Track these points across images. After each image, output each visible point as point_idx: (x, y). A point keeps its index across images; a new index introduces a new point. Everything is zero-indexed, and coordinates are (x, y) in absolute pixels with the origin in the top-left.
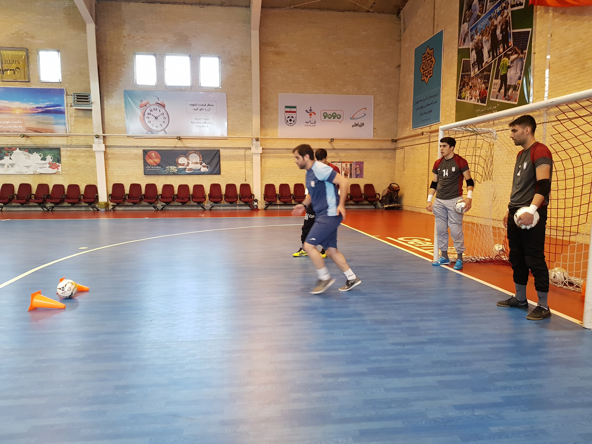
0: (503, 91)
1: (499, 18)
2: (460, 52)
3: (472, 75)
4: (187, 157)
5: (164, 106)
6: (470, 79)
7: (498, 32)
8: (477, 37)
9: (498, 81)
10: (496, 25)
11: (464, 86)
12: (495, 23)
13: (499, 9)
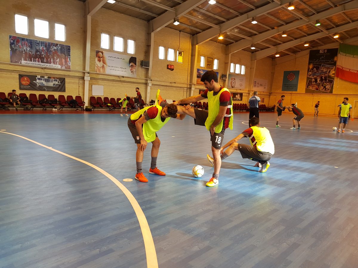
0: (324, 89)
1: (324, 75)
2: (307, 78)
3: (313, 84)
4: (237, 95)
5: (235, 79)
6: (312, 84)
7: (323, 77)
8: (315, 77)
9: (323, 87)
10: (322, 76)
11: (309, 85)
12: (322, 75)
13: (323, 73)
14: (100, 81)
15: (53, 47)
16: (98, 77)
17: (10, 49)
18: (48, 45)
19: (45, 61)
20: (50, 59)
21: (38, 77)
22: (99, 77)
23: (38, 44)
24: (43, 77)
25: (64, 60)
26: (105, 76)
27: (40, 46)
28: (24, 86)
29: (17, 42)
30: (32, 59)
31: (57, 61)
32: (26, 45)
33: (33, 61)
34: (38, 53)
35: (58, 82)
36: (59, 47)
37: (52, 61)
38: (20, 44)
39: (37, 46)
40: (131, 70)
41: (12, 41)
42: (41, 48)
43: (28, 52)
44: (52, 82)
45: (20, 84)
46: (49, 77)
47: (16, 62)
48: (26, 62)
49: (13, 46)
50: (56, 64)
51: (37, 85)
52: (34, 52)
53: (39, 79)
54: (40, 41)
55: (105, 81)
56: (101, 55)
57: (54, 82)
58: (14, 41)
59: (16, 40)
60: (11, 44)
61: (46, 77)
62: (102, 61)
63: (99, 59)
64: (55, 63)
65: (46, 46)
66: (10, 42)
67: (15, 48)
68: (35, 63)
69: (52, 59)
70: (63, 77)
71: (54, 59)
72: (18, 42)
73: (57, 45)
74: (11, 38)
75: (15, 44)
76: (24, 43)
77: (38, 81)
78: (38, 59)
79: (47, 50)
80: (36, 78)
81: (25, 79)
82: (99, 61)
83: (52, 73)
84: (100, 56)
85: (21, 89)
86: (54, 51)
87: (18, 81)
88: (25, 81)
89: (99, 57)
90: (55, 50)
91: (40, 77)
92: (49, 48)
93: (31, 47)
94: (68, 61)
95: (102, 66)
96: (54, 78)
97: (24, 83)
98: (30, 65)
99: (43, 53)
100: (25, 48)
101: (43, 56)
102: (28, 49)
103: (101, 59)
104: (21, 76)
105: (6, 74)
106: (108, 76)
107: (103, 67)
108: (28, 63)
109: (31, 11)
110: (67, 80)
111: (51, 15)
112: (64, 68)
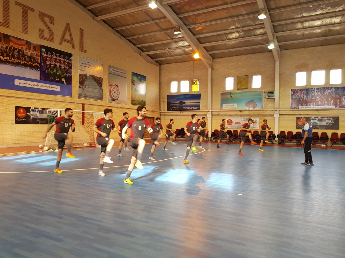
15: (327, 91)
17: (291, 99)
18: (322, 90)
19: (319, 104)
24: (317, 117)
25: (338, 101)
27: (315, 92)
28: (300, 125)
29: (296, 93)
30: (308, 103)
32: (303, 93)
34: (314, 98)
35: (332, 121)
36: (334, 90)
38: (298, 94)
39: (313, 92)
41: (293, 93)
42: (316, 94)
44: (325, 121)
45: (297, 125)
46: (322, 117)
47: (294, 108)
48: (302, 107)
49: (293, 96)
50: (330, 105)
52: (309, 99)
53: (313, 119)
54: (315, 88)
57: (327, 121)
59: (295, 92)
61: (320, 118)
64: (329, 104)
65: (320, 92)
68: (310, 106)
69: (326, 101)
70: (338, 116)
71: (328, 101)
73: (332, 88)
74: (292, 91)
75: (295, 94)
76: (302, 93)
77: (312, 121)
78: (313, 103)
79: (322, 94)
80: (311, 119)
83: (326, 113)
85: (297, 128)
86: (328, 95)
87: (296, 122)
88: (301, 122)
90: (329, 93)
92: (324, 92)
93: (307, 95)
94: (343, 101)
96: (327, 117)
98: (306, 109)
99: (317, 98)
100: (302, 96)
101: (318, 100)
102: (305, 96)
104: (298, 118)
105: (287, 118)
108: (304, 107)
109: (309, 66)
110: (341, 119)
111: (327, 64)
112: (338, 108)
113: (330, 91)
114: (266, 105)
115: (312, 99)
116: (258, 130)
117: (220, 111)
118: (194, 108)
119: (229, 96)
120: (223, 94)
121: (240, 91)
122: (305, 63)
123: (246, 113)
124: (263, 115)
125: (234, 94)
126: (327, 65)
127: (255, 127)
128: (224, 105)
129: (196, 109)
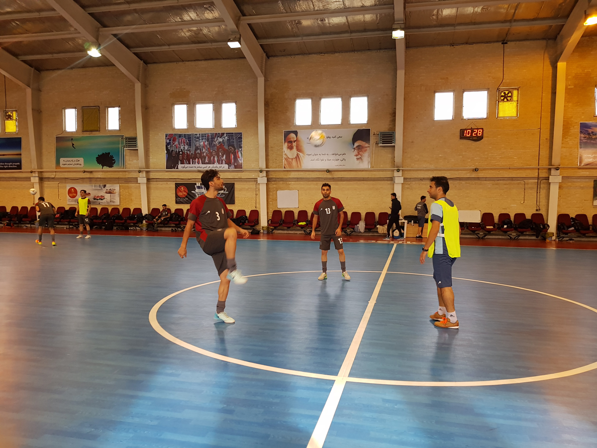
14: (293, 183)
15: (217, 139)
16: (288, 177)
18: (210, 137)
19: (207, 161)
20: (214, 157)
21: (197, 185)
22: (290, 177)
23: (198, 138)
25: (233, 156)
26: (302, 173)
27: (201, 141)
28: (181, 198)
30: (191, 160)
31: (222, 159)
32: (184, 143)
33: (191, 163)
34: (198, 151)
36: (226, 138)
37: (216, 159)
38: (176, 143)
39: (197, 141)
40: (356, 155)
41: (168, 141)
42: (202, 143)
43: (186, 152)
45: (177, 196)
47: (172, 167)
48: (183, 165)
49: (169, 146)
50: (222, 164)
51: (195, 196)
52: (192, 152)
53: (199, 187)
54: (201, 133)
55: (302, 183)
56: (293, 138)
58: (170, 140)
60: (167, 144)
62: (295, 147)
63: (290, 145)
64: (221, 162)
65: (208, 140)
66: (166, 142)
67: (171, 149)
68: (194, 165)
69: (216, 157)
70: (232, 182)
71: (218, 157)
72: (174, 140)
73: (223, 134)
74: (167, 138)
75: (172, 143)
76: (181, 141)
77: (197, 190)
78: (198, 159)
79: (209, 144)
80: (195, 186)
81: (182, 188)
82: (291, 148)
84: (292, 140)
85: (177, 203)
86: (218, 145)
87: (174, 192)
88: (181, 192)
89: (291, 142)
90: (220, 142)
91: (199, 185)
92: (212, 141)
93: (190, 145)
94: (239, 156)
95: (295, 155)
97: (180, 194)
98: (188, 169)
99: (204, 150)
100: (182, 147)
101: (205, 154)
102: (186, 147)
103: (294, 144)
104: (177, 186)
105: (162, 185)
106: (307, 173)
107: (298, 157)
108: (186, 167)
109: (190, 95)
110: (237, 186)
111: (215, 92)
112: (232, 168)
113: (221, 140)
114: (129, 162)
115: (197, 152)
116: (118, 207)
117: (56, 172)
118: (11, 165)
119: (70, 144)
120: (59, 139)
121: (87, 134)
122: (185, 89)
123: (99, 176)
124: (125, 178)
125: (78, 139)
126: (216, 94)
127: (113, 202)
128: (62, 160)
129: (14, 166)
